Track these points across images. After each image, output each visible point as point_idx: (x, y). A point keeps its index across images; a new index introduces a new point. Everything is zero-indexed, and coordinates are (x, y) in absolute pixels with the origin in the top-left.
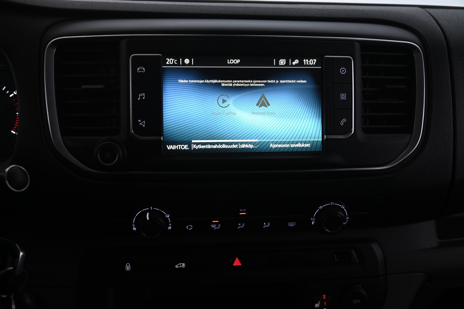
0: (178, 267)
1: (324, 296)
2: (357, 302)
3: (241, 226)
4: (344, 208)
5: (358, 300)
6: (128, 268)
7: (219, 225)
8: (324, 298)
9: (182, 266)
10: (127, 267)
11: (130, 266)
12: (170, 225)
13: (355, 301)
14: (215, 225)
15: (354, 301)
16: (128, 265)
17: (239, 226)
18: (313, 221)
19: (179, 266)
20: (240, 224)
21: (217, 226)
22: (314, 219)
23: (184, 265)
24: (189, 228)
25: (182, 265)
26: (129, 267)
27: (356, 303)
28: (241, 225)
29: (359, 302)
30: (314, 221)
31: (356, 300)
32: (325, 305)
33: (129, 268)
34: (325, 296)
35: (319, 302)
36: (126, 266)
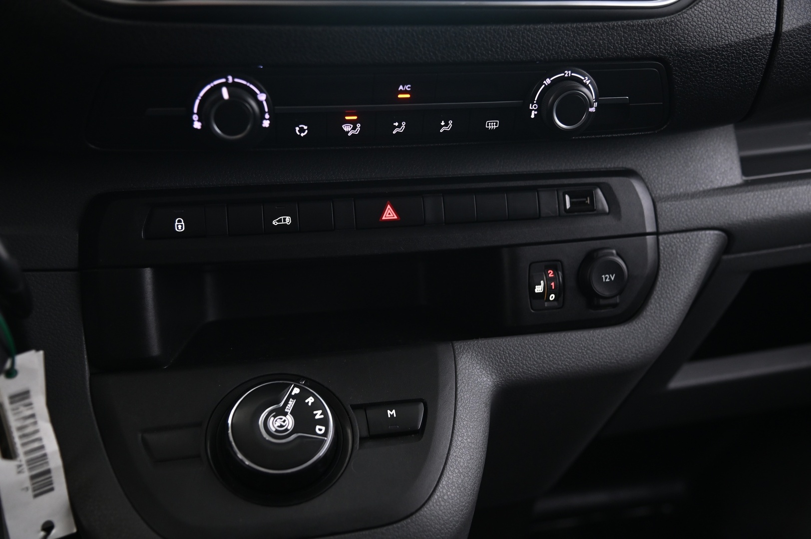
0: (277, 223)
1: (550, 272)
2: (610, 278)
3: (399, 128)
4: (590, 83)
5: (611, 275)
6: (180, 227)
7: (359, 125)
8: (550, 275)
9: (284, 221)
10: (178, 225)
11: (183, 223)
12: (267, 116)
13: (606, 278)
14: (351, 126)
15: (603, 276)
16: (180, 221)
17: (395, 127)
18: (533, 110)
19: (280, 221)
20: (396, 124)
21: (354, 128)
22: (535, 107)
23: (288, 220)
24: (300, 133)
25: (285, 219)
26: (182, 225)
27: (607, 280)
28: (399, 126)
29: (613, 279)
30: (535, 110)
31: (607, 276)
32: (553, 288)
33: (182, 228)
34: (552, 272)
35: (542, 282)
36: (176, 223)
